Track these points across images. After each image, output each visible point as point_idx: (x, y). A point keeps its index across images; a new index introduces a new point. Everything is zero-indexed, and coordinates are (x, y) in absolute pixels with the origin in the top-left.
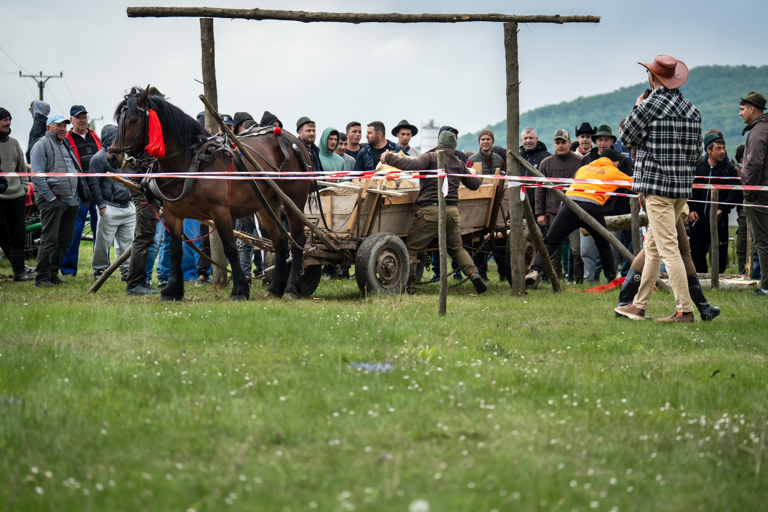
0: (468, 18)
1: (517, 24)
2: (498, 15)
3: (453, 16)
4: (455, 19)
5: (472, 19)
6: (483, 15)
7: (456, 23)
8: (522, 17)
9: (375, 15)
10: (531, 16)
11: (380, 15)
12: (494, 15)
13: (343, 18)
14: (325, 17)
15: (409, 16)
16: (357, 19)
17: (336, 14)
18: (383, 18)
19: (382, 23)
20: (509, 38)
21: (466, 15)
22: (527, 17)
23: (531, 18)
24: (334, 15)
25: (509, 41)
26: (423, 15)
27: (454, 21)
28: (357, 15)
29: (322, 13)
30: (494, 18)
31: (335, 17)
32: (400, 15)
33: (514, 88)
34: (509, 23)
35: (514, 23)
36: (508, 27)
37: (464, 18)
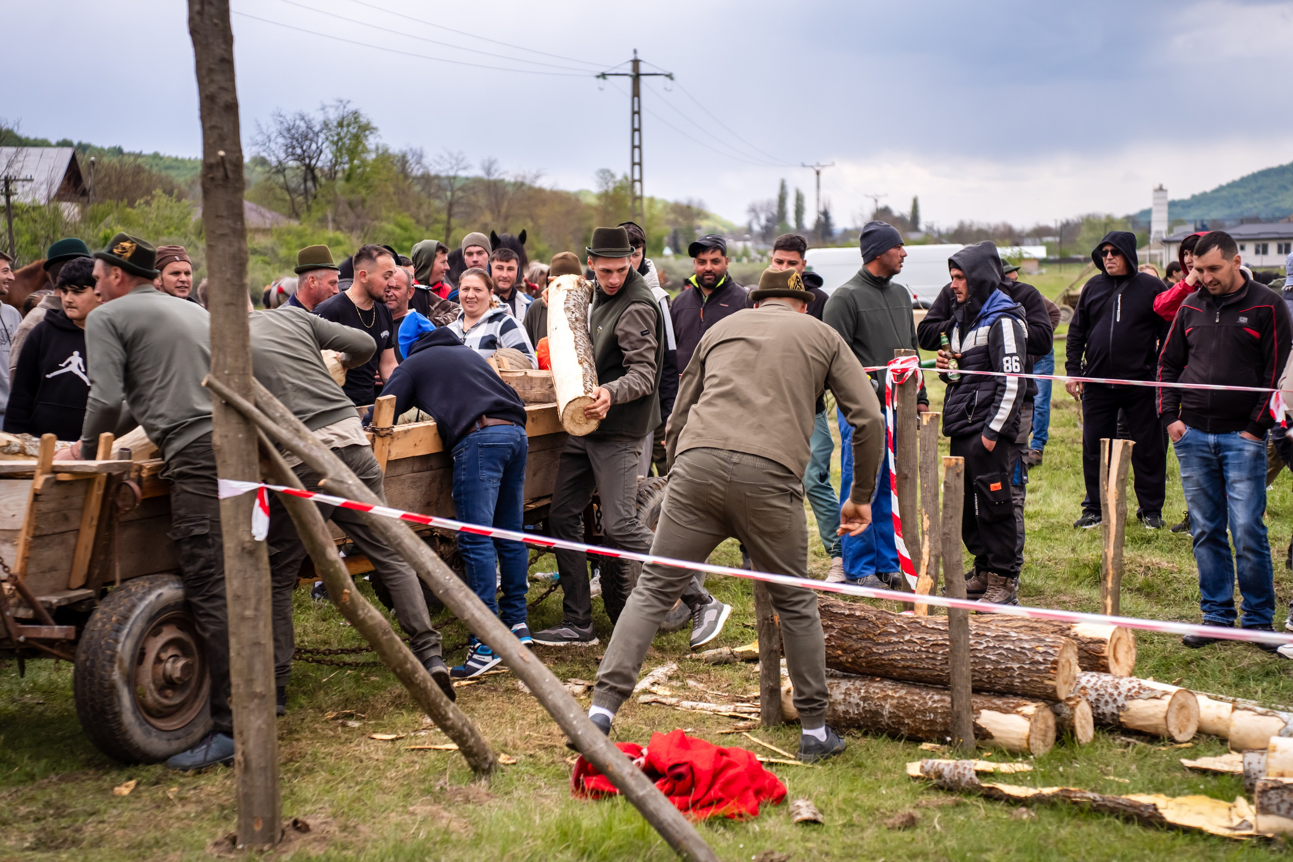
33: (219, 174)
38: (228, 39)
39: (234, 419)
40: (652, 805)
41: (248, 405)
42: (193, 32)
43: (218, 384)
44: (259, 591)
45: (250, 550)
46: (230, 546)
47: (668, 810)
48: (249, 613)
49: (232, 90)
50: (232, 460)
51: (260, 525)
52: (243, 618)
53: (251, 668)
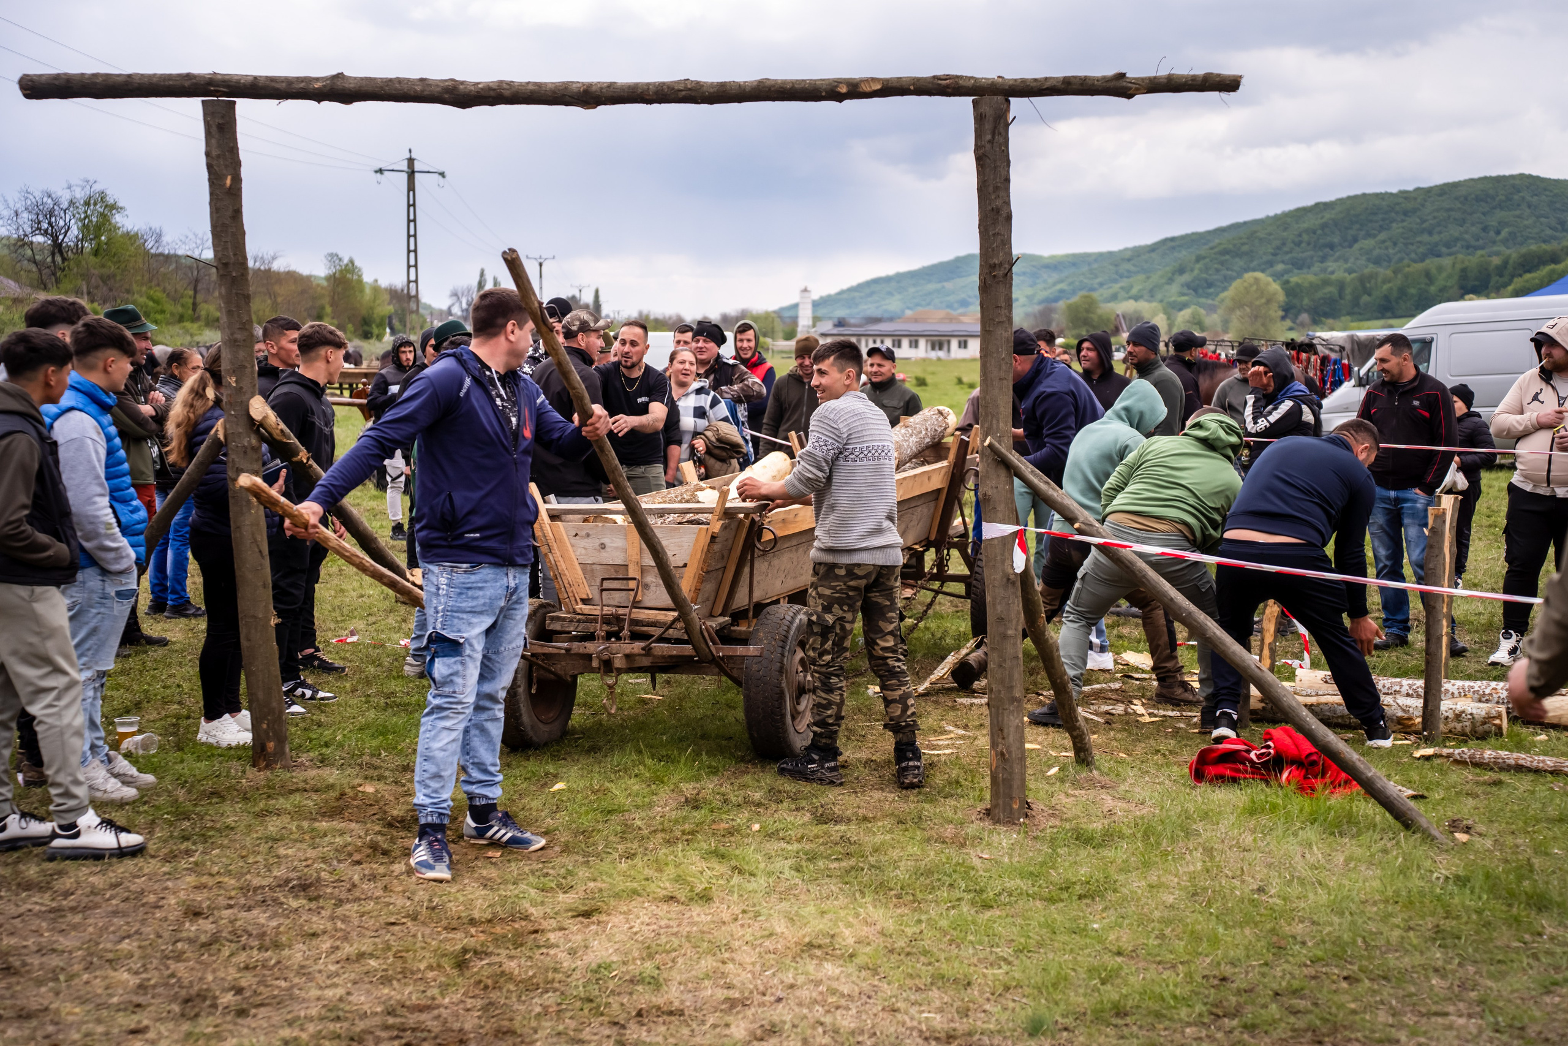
0: (878, 87)
1: (1008, 102)
2: (957, 77)
3: (839, 82)
4: (844, 89)
5: (891, 89)
6: (919, 79)
7: (847, 102)
8: (1023, 81)
9: (636, 85)
10: (1046, 79)
11: (648, 84)
12: (948, 77)
13: (554, 92)
14: (507, 93)
15: (723, 85)
16: (589, 98)
17: (535, 84)
18: (656, 93)
19: (656, 106)
20: (989, 137)
21: (873, 79)
22: (1035, 80)
23: (1048, 84)
24: (530, 87)
25: (988, 146)
26: (760, 82)
27: (839, 97)
28: (590, 85)
29: (501, 82)
30: (947, 86)
31: (532, 92)
32: (698, 83)
34: (987, 98)
35: (1000, 98)
36: (985, 109)
37: (866, 88)
38: (1007, 163)
39: (1003, 474)
42: (979, 159)
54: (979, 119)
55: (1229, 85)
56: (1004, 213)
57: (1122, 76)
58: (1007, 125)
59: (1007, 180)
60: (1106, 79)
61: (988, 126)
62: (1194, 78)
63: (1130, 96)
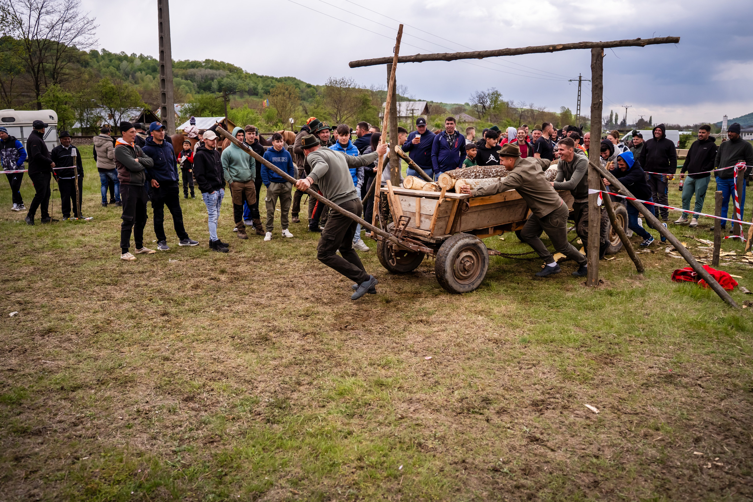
0: (562, 47)
1: (603, 50)
2: (587, 42)
3: (550, 46)
4: (551, 48)
5: (565, 47)
6: (575, 44)
7: (553, 52)
8: (608, 42)
11: (496, 50)
12: (584, 43)
13: (471, 55)
15: (516, 49)
16: (480, 55)
18: (498, 53)
20: (595, 62)
21: (561, 45)
22: (612, 42)
23: (615, 43)
25: (594, 65)
27: (551, 51)
28: (480, 52)
30: (584, 46)
31: (465, 55)
33: (597, 106)
34: (595, 49)
35: (599, 49)
36: (594, 52)
37: (558, 48)
38: (602, 70)
39: (595, 173)
40: (715, 286)
41: (599, 169)
42: (593, 68)
43: (592, 163)
44: (598, 219)
45: (597, 208)
46: (591, 206)
47: (720, 288)
48: (595, 225)
49: (601, 83)
50: (594, 184)
51: (600, 202)
52: (593, 226)
53: (594, 240)
54: (593, 55)
55: (676, 40)
56: (599, 86)
57: (639, 39)
58: (602, 58)
59: (601, 76)
60: (634, 41)
61: (595, 58)
62: (663, 39)
63: (643, 46)
